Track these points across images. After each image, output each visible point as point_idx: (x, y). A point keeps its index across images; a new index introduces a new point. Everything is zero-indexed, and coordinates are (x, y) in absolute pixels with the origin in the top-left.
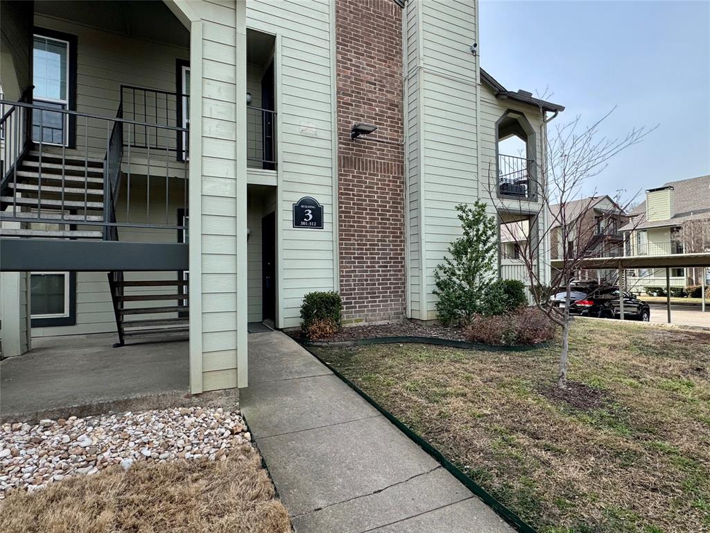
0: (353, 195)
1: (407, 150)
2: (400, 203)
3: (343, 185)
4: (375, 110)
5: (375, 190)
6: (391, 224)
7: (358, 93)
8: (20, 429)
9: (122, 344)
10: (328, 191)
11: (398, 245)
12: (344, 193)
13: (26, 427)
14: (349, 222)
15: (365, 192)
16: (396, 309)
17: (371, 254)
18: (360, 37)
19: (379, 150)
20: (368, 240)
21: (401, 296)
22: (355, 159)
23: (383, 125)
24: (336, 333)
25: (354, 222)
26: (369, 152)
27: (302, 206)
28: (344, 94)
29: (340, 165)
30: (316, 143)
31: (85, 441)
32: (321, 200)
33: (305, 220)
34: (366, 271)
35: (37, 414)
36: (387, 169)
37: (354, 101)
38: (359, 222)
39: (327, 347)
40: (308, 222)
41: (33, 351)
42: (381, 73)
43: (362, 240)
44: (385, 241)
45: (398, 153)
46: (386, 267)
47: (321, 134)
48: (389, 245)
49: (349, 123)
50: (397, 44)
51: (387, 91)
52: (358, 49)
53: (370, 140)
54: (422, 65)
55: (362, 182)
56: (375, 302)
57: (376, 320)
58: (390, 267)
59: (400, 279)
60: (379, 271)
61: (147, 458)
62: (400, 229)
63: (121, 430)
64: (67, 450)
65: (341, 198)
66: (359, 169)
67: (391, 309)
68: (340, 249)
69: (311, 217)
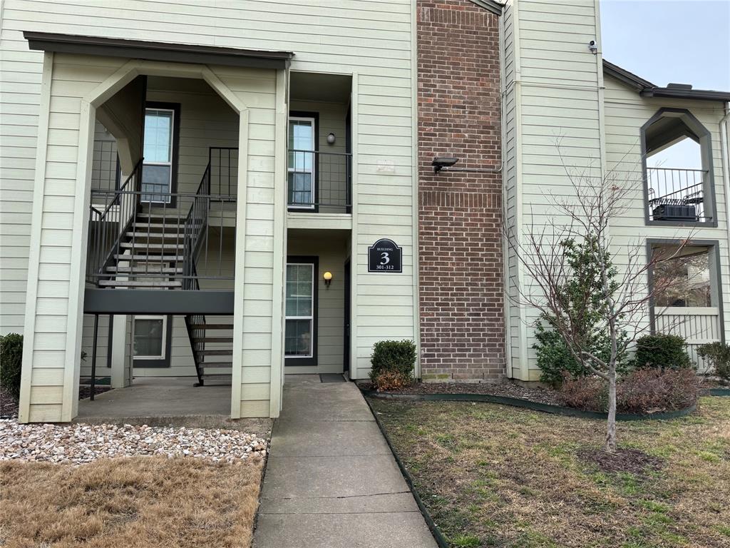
0: (436, 234)
1: (505, 177)
2: (496, 240)
3: (424, 223)
4: (464, 136)
5: (463, 227)
6: (485, 265)
7: (443, 120)
8: (111, 429)
9: (201, 384)
10: (408, 231)
11: (494, 290)
12: (426, 232)
13: (115, 428)
14: (431, 264)
15: (450, 229)
16: (492, 366)
17: (458, 300)
18: (446, 58)
19: (469, 181)
20: (455, 284)
21: (499, 350)
22: (439, 194)
23: (474, 151)
24: (405, 386)
25: (437, 264)
26: (456, 185)
27: (378, 249)
28: (425, 124)
29: (420, 202)
30: (394, 181)
31: (149, 440)
32: (398, 242)
33: (382, 263)
34: (453, 320)
35: (123, 420)
36: (479, 201)
37: (438, 130)
38: (443, 264)
39: (390, 399)
40: (385, 266)
41: (133, 385)
42: (472, 94)
43: (447, 284)
44: (477, 285)
45: (494, 181)
46: (479, 315)
47: (400, 171)
48: (482, 290)
49: (432, 155)
50: (492, 57)
51: (480, 113)
52: (443, 72)
53: (456, 171)
54: (518, 78)
55: (447, 219)
56: (465, 355)
57: (465, 378)
58: (484, 315)
59: (498, 330)
60: (468, 320)
61: (186, 455)
62: (496, 270)
63: (175, 437)
64: (137, 444)
65: (421, 238)
66: (443, 205)
67: (486, 366)
68: (421, 294)
69: (388, 260)
